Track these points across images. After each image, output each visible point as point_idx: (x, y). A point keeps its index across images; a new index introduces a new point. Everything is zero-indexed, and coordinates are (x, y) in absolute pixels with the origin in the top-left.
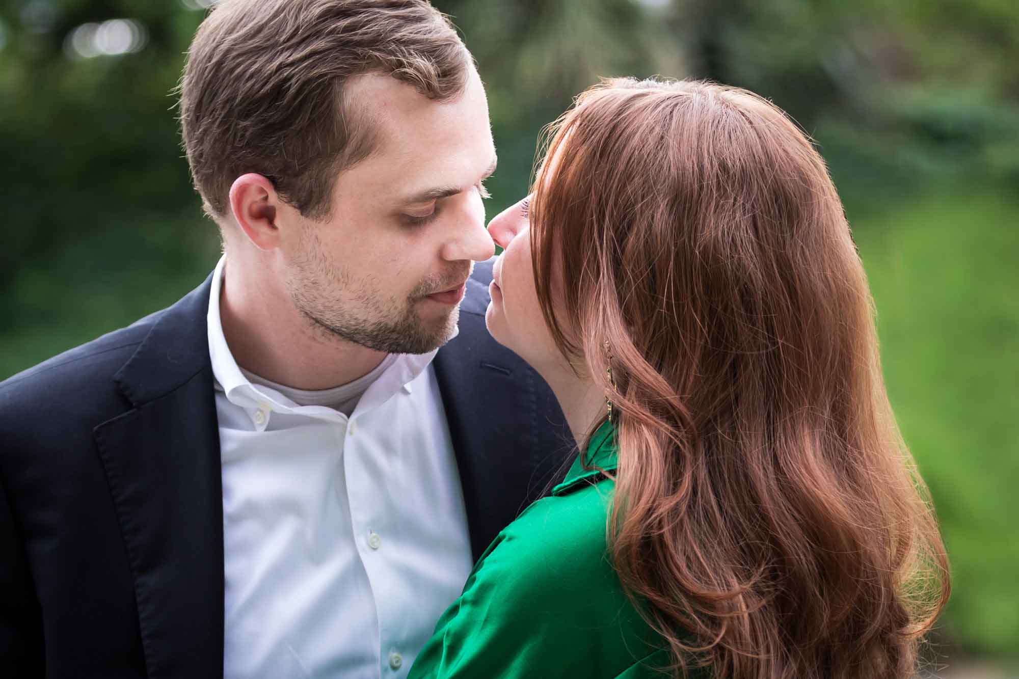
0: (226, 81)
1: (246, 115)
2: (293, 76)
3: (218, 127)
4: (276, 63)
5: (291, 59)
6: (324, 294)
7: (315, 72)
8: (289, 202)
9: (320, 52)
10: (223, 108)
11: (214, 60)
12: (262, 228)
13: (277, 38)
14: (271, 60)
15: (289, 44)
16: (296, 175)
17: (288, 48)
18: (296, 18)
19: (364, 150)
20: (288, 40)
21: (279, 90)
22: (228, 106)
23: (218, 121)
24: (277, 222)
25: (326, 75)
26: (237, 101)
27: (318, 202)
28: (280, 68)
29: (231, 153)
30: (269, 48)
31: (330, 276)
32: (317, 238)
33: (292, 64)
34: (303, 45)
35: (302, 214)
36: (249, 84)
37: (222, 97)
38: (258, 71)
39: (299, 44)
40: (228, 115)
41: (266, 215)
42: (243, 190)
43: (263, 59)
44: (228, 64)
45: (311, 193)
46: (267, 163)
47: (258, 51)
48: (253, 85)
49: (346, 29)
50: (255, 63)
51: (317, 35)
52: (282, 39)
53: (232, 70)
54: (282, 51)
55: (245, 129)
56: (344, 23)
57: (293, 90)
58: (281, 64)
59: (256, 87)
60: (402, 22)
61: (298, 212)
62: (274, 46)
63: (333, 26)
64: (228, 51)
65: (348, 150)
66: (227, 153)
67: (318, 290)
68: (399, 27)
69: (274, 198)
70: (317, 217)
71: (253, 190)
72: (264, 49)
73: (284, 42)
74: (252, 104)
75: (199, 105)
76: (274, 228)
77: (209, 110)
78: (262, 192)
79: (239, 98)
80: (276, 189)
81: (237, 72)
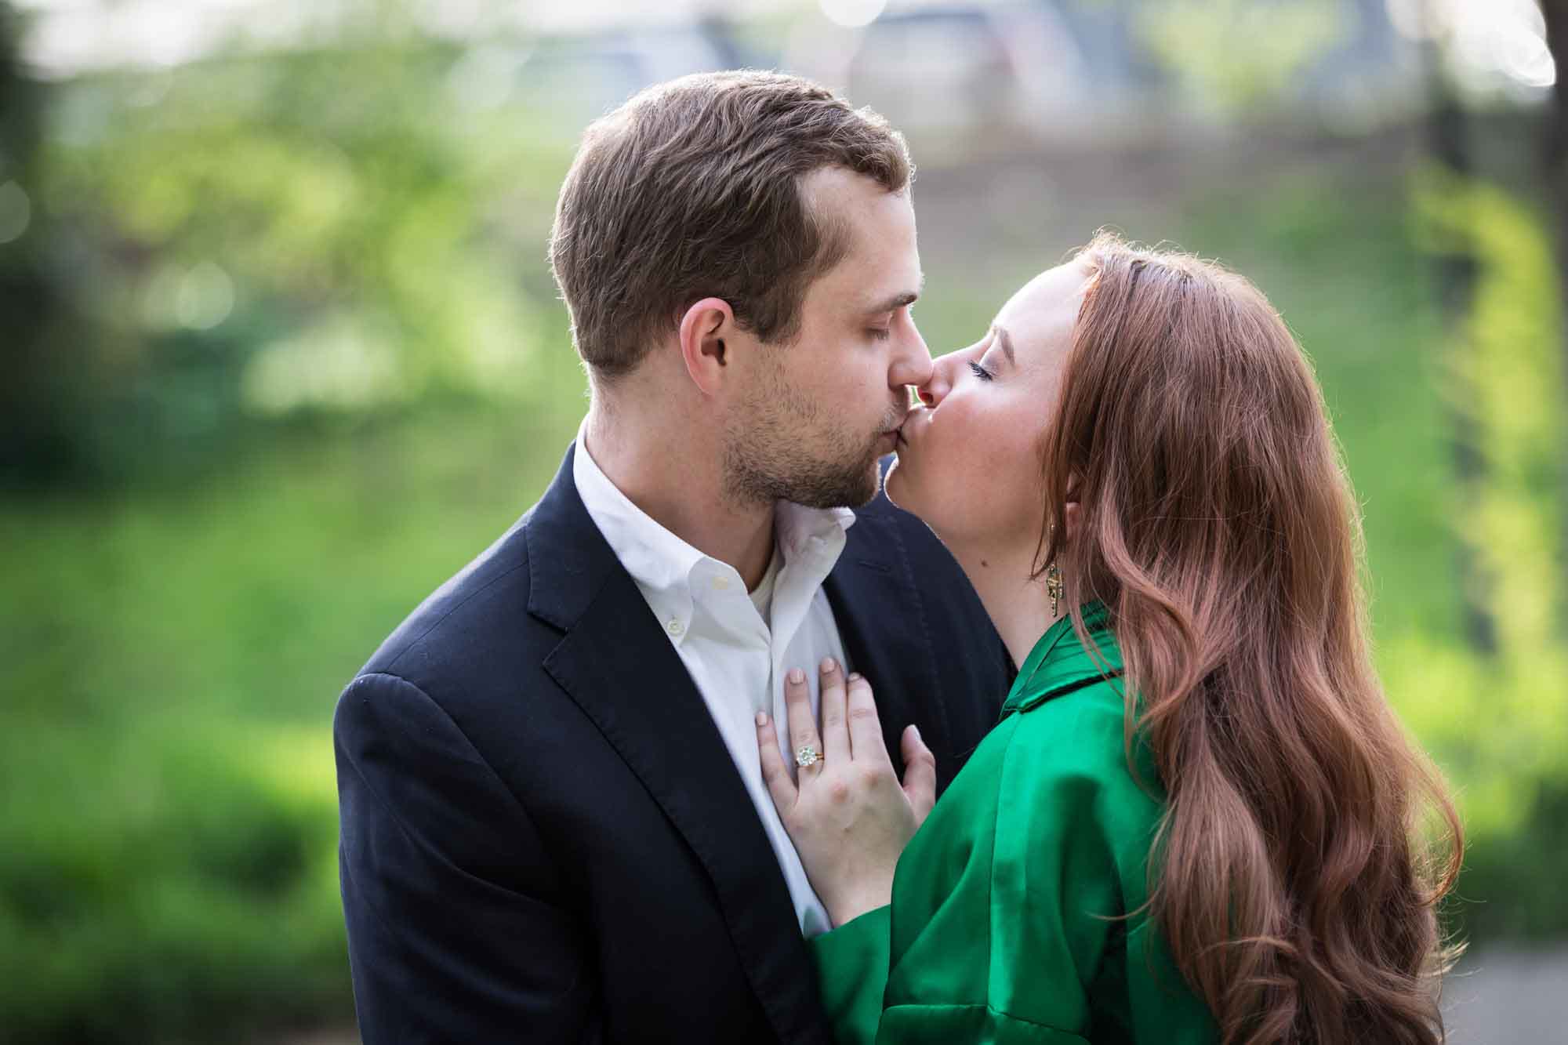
0: (663, 200)
1: (700, 230)
2: (751, 179)
3: (658, 254)
4: (727, 169)
5: (745, 159)
6: (782, 434)
7: (773, 170)
8: (747, 328)
9: (776, 149)
10: (663, 231)
11: (638, 181)
12: (712, 362)
13: (717, 140)
14: (719, 165)
15: (734, 145)
16: (760, 294)
17: (736, 150)
18: (732, 118)
19: (834, 256)
20: (734, 139)
21: (741, 194)
22: (671, 228)
23: (657, 247)
24: (728, 356)
25: (786, 172)
26: (686, 217)
27: (784, 323)
28: (735, 171)
29: (674, 281)
30: (716, 151)
31: (793, 411)
32: (779, 364)
33: (747, 165)
34: (752, 145)
35: (762, 341)
36: (701, 195)
37: (662, 217)
38: (709, 178)
39: (745, 145)
40: (673, 236)
41: (718, 349)
42: (698, 320)
43: (710, 165)
44: (660, 180)
45: (776, 313)
46: (728, 286)
47: (698, 158)
48: (705, 195)
49: (796, 122)
50: (699, 172)
51: (764, 132)
52: (725, 140)
53: (670, 185)
54: (729, 154)
55: (698, 247)
56: (787, 117)
57: (754, 196)
58: (733, 168)
59: (710, 195)
61: (758, 339)
62: (719, 149)
63: (777, 122)
64: (660, 163)
65: (820, 255)
67: (774, 430)
70: (782, 342)
71: (708, 317)
72: (706, 154)
73: (729, 144)
74: (707, 218)
75: (623, 236)
76: (722, 363)
77: (641, 238)
78: (719, 316)
79: (689, 213)
80: (735, 313)
81: (678, 185)
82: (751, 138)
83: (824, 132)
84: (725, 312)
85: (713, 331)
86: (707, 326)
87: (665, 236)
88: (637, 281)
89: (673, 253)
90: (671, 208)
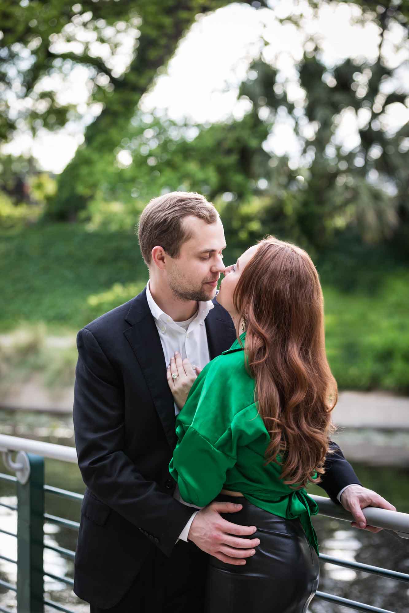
1: (156, 229)
2: (169, 217)
3: (148, 234)
4: (164, 214)
5: (168, 212)
6: (178, 281)
7: (176, 215)
8: (168, 254)
12: (161, 262)
14: (163, 213)
15: (168, 209)
16: (170, 245)
17: (168, 210)
18: (170, 202)
22: (151, 228)
23: (148, 232)
24: (165, 261)
25: (178, 216)
27: (176, 253)
28: (165, 215)
30: (163, 210)
31: (179, 276)
32: (176, 264)
33: (169, 214)
36: (157, 220)
37: (149, 225)
38: (160, 216)
39: (171, 208)
41: (162, 259)
42: (156, 250)
43: (161, 213)
45: (174, 251)
46: (162, 243)
47: (159, 211)
48: (158, 220)
49: (184, 204)
50: (158, 214)
51: (175, 206)
52: (166, 208)
53: (152, 217)
54: (166, 211)
55: (156, 233)
57: (168, 221)
58: (166, 214)
60: (199, 203)
61: (171, 257)
62: (164, 210)
63: (180, 204)
65: (184, 237)
66: (151, 241)
68: (199, 204)
69: (164, 253)
70: (176, 258)
71: (158, 251)
72: (161, 211)
73: (167, 208)
74: (158, 225)
76: (163, 263)
78: (161, 251)
79: (154, 224)
80: (165, 250)
82: (172, 208)
83: (192, 207)
84: (162, 250)
85: (160, 254)
86: (158, 253)
87: (150, 230)
89: (151, 234)
90: (151, 224)
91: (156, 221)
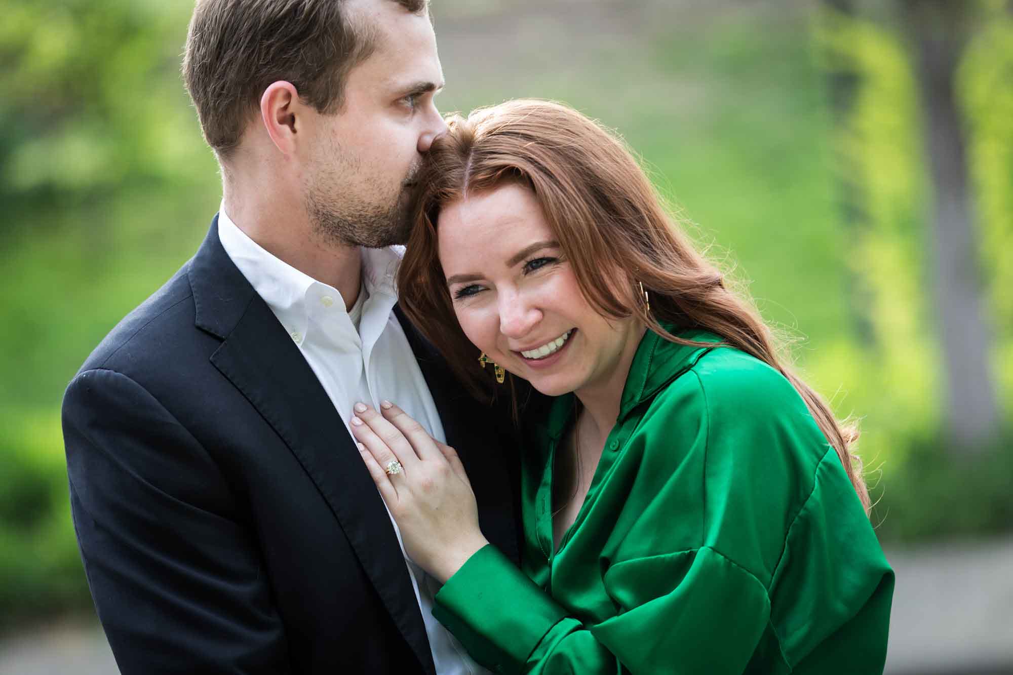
0: (246, 15)
1: (270, 34)
3: (243, 53)
6: (339, 182)
8: (309, 102)
12: (286, 128)
16: (316, 78)
19: (367, 51)
21: (296, 9)
24: (297, 125)
26: (261, 25)
27: (334, 99)
29: (256, 73)
31: (345, 163)
32: (333, 131)
35: (320, 112)
36: (270, 9)
40: (252, 40)
41: (290, 120)
42: (273, 96)
45: (327, 93)
46: (290, 71)
55: (270, 46)
57: (308, 6)
59: (276, 10)
61: (316, 111)
65: (356, 50)
67: (333, 179)
69: (296, 105)
70: (334, 112)
71: (281, 96)
74: (275, 24)
75: (220, 44)
76: (294, 131)
77: (231, 45)
78: (288, 96)
79: (262, 22)
80: (298, 93)
81: (254, 6)
84: (291, 92)
85: (286, 108)
86: (279, 104)
87: (247, 41)
88: (232, 75)
89: (253, 51)
90: (251, 21)
91: (264, 15)
